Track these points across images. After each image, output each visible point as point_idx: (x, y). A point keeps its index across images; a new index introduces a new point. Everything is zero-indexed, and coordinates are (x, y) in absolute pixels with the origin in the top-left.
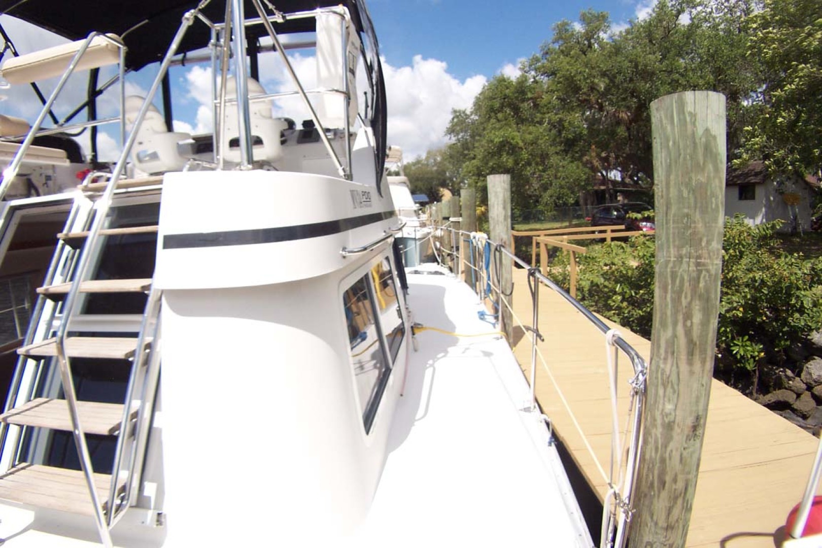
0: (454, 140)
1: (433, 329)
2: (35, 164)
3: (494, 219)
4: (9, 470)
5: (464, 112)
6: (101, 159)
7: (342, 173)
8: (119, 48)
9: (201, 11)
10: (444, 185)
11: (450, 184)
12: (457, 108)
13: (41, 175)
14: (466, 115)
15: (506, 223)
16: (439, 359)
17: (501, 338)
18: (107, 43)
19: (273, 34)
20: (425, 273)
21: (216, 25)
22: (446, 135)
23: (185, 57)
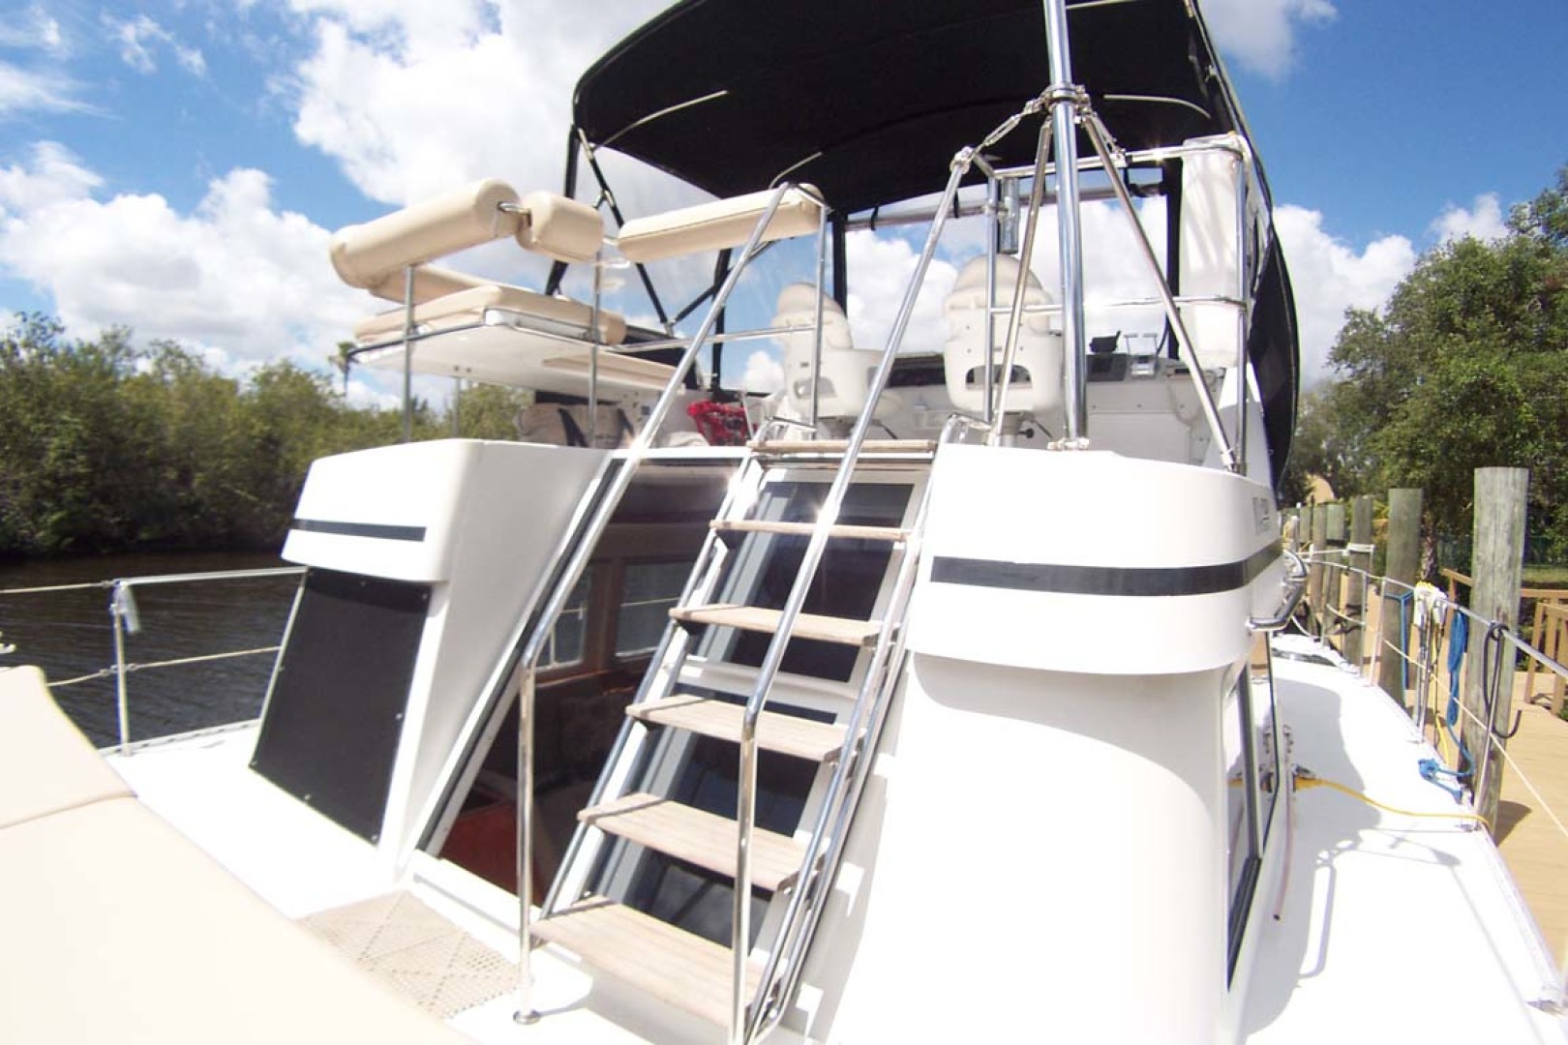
0: (1346, 372)
1: (1327, 783)
2: (630, 387)
3: (1484, 563)
4: (572, 904)
5: (1371, 316)
6: (725, 385)
7: (1227, 460)
8: (818, 208)
9: (984, 152)
10: (1317, 468)
11: (1330, 467)
12: (1357, 308)
13: (635, 405)
14: (1376, 323)
15: (1511, 574)
16: (1341, 851)
17: (1477, 828)
18: (800, 199)
19: (1125, 196)
20: (1292, 657)
21: (997, 171)
22: (1329, 363)
23: (875, 213)
